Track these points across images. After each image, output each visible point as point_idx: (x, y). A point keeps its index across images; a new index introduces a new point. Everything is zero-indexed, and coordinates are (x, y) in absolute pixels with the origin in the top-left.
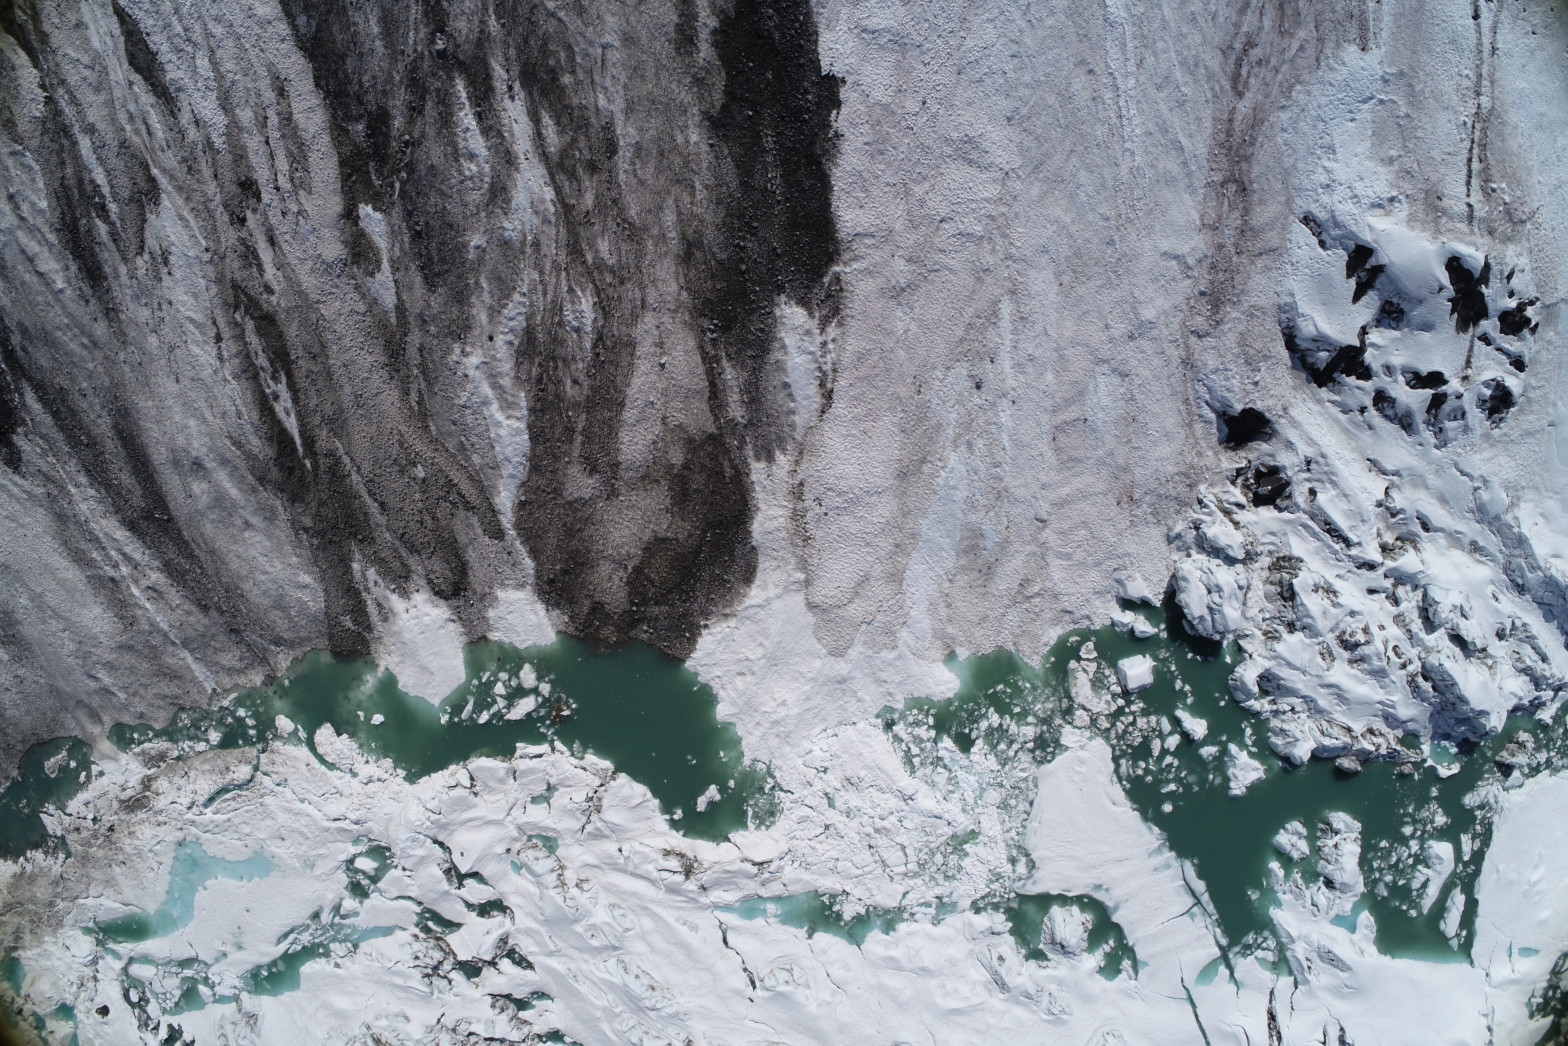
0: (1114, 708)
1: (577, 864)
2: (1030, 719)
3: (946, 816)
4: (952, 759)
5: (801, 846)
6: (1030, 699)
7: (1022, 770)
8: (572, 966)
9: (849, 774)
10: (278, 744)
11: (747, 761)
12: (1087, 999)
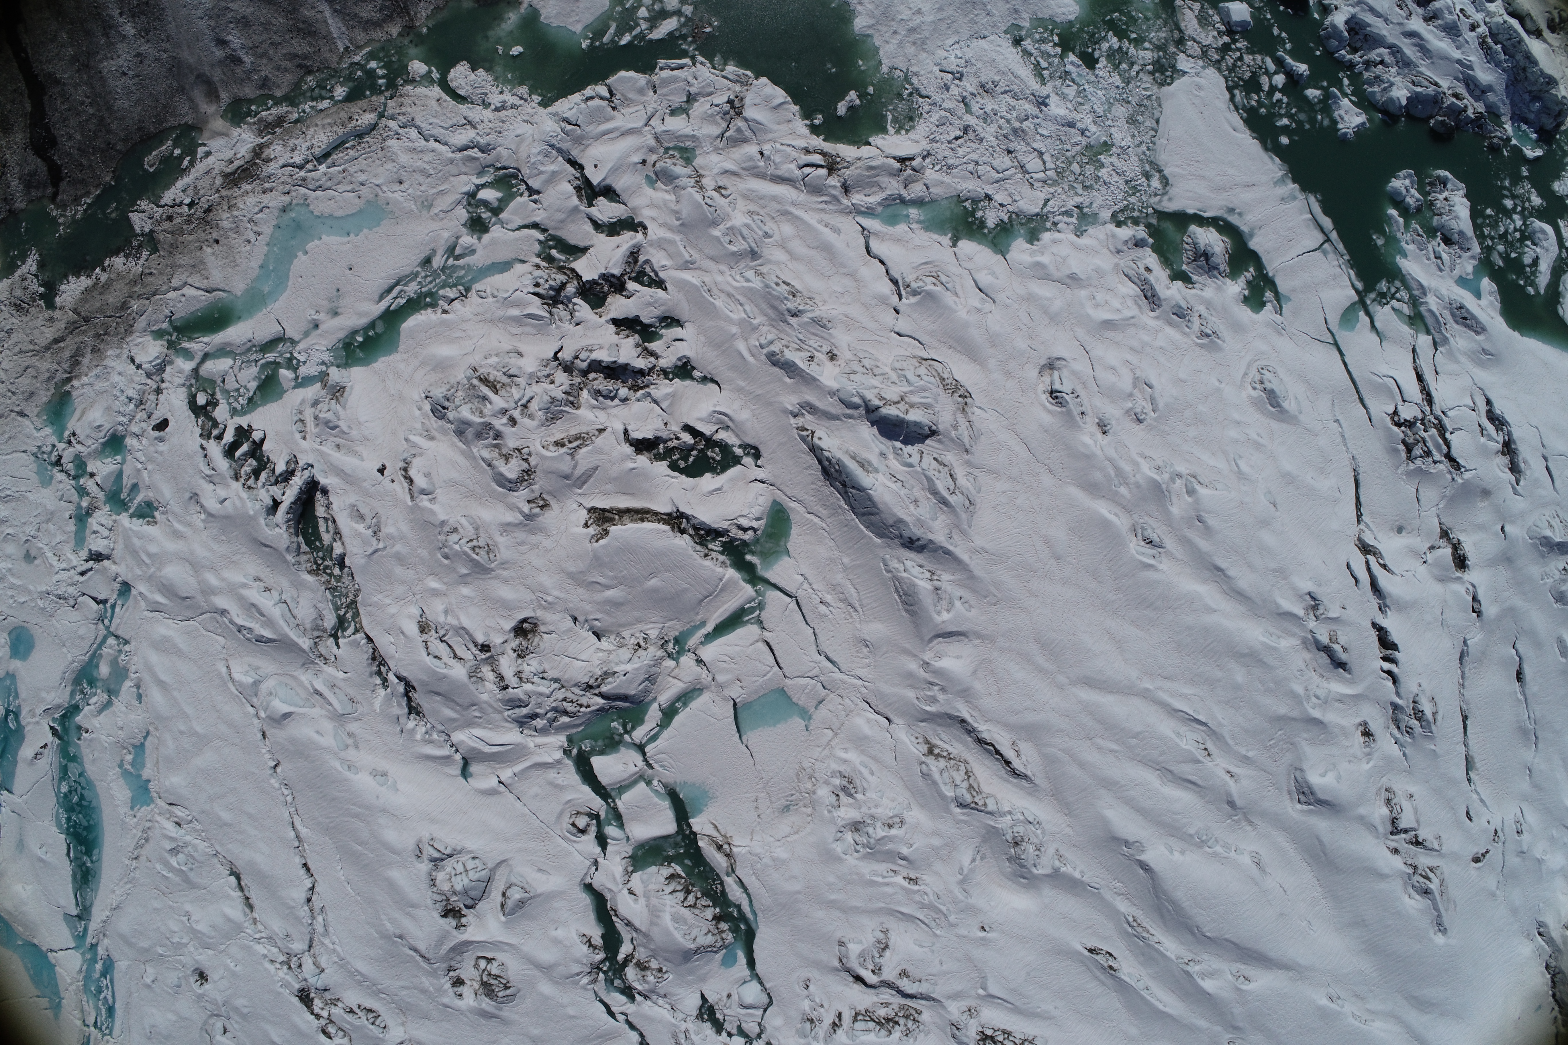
0: (1220, 43)
1: (715, 171)
2: (1147, 45)
3: (1078, 124)
4: (1079, 75)
5: (942, 150)
6: (1144, 27)
7: (1145, 89)
8: (706, 280)
9: (983, 79)
10: (409, 88)
11: (885, 69)
12: (1238, 328)
